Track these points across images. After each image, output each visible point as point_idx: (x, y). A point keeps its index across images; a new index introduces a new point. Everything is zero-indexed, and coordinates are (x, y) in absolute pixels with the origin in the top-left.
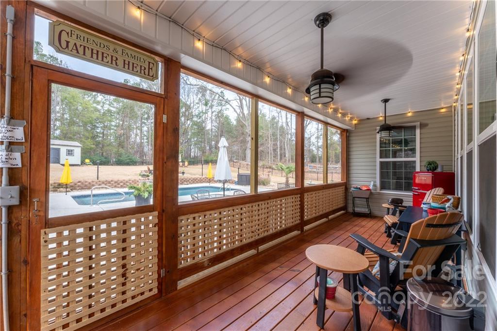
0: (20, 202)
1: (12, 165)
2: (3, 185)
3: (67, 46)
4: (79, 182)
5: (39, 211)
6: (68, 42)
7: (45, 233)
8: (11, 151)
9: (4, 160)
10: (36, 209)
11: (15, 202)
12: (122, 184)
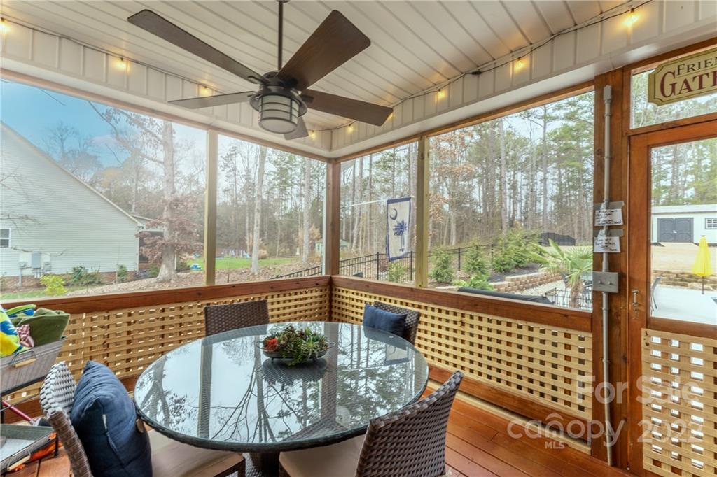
0: (619, 290)
1: (611, 250)
2: (603, 271)
3: (673, 91)
5: (640, 305)
6: (673, 85)
7: (647, 334)
8: (610, 235)
9: (604, 245)
10: (635, 302)
11: (614, 289)
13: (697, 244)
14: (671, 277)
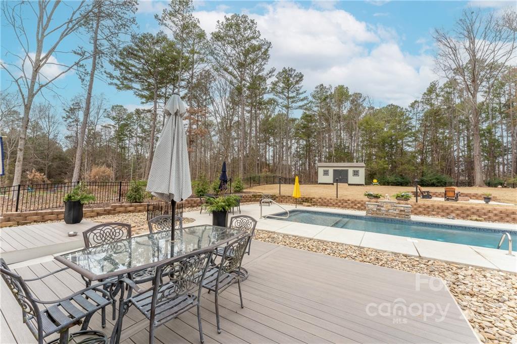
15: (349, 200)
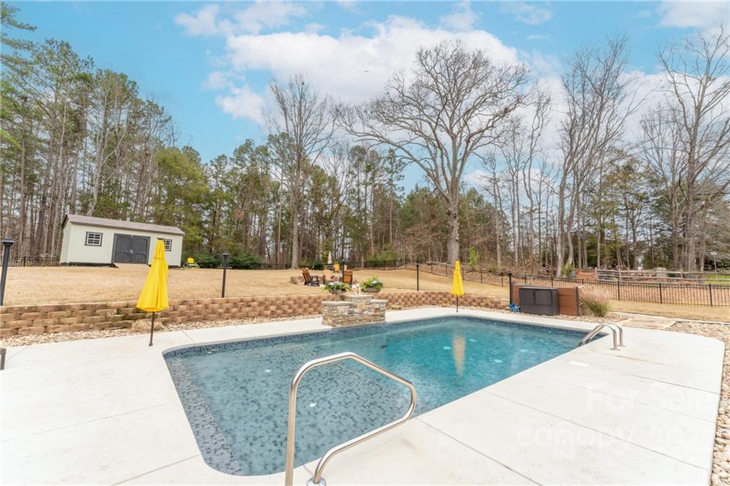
4: (183, 303)
12: (273, 308)
13: (150, 266)
14: (109, 315)
15: (253, 301)
